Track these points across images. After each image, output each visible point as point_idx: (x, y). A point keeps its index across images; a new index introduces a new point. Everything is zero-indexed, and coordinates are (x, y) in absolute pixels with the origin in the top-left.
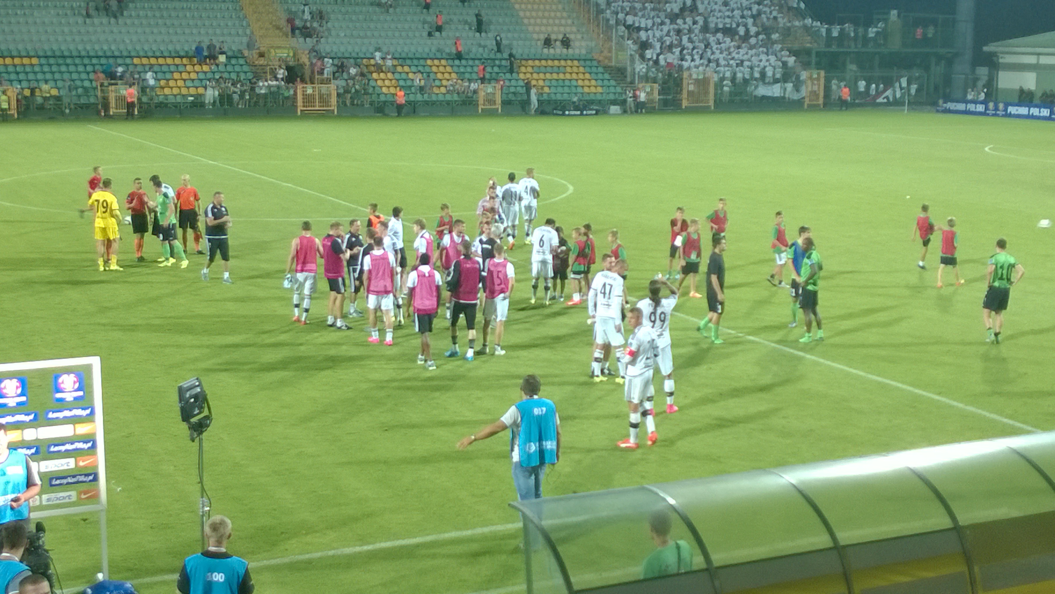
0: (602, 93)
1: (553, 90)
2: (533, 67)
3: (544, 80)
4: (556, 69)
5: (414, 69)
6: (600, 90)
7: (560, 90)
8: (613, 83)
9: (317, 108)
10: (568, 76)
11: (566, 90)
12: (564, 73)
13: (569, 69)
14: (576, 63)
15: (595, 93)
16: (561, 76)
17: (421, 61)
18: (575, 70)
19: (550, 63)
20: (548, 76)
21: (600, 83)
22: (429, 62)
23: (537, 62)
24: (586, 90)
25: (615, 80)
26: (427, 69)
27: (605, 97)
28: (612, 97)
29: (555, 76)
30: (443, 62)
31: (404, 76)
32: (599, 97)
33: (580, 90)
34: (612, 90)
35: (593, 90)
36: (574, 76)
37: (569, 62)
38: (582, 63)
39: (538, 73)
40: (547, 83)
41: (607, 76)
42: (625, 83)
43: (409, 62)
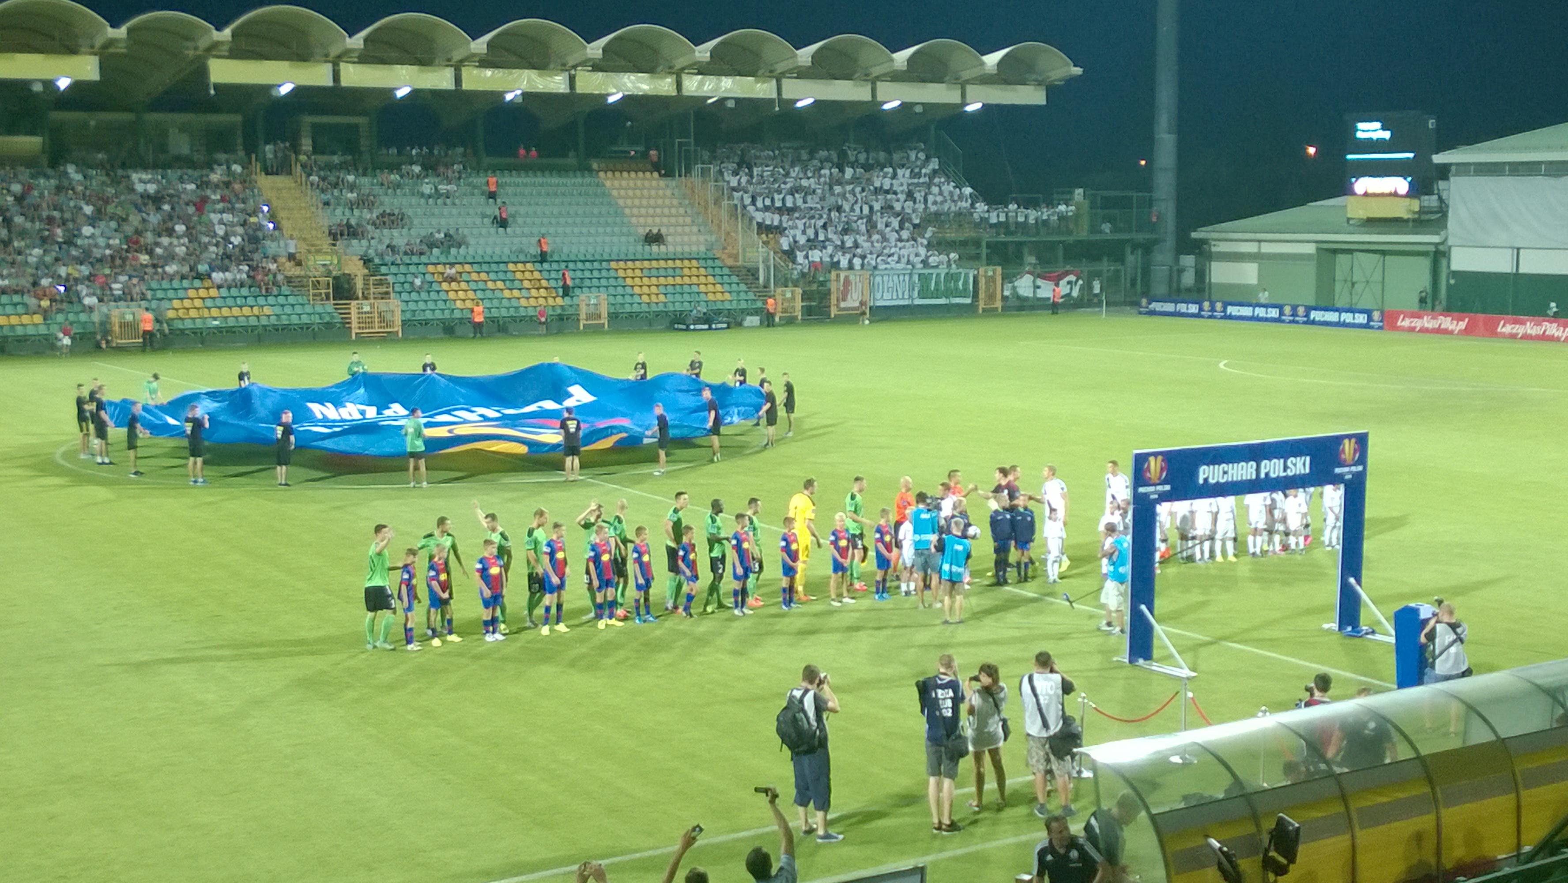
0: (731, 301)
1: (670, 298)
2: (642, 269)
3: (657, 286)
4: (671, 272)
5: (492, 276)
6: (727, 296)
7: (678, 297)
8: (743, 287)
9: (377, 330)
10: (686, 280)
11: (687, 297)
12: (682, 277)
13: (686, 271)
14: (694, 263)
15: (722, 301)
16: (678, 280)
17: (501, 265)
18: (694, 271)
19: (662, 264)
20: (662, 280)
21: (727, 287)
22: (511, 267)
23: (646, 264)
24: (711, 297)
25: (746, 284)
26: (510, 276)
27: (734, 305)
28: (743, 305)
29: (670, 280)
30: (529, 266)
31: (481, 285)
32: (727, 306)
33: (703, 297)
34: (743, 296)
35: (719, 296)
36: (694, 280)
37: (686, 262)
38: (702, 263)
39: (649, 277)
40: (662, 289)
41: (735, 279)
42: (757, 287)
43: (485, 267)
